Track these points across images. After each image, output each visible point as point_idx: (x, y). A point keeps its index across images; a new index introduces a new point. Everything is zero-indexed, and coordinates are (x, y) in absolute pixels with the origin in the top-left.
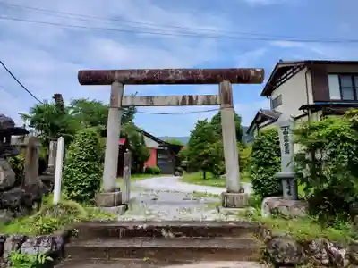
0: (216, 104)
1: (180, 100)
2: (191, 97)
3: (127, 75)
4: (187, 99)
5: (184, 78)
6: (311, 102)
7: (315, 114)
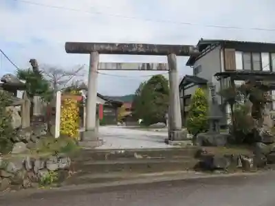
0: (166, 70)
1: (141, 66)
2: (148, 64)
3: (102, 47)
4: (146, 65)
5: (143, 50)
6: (223, 71)
7: (225, 79)
